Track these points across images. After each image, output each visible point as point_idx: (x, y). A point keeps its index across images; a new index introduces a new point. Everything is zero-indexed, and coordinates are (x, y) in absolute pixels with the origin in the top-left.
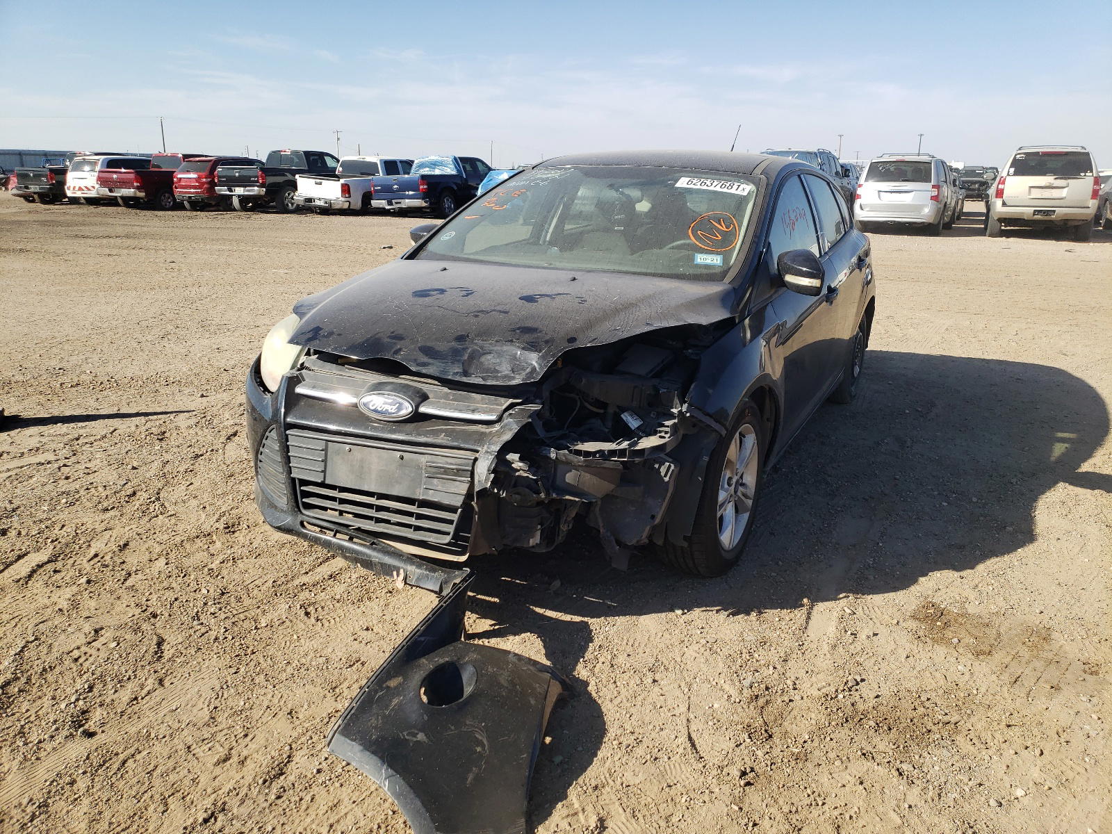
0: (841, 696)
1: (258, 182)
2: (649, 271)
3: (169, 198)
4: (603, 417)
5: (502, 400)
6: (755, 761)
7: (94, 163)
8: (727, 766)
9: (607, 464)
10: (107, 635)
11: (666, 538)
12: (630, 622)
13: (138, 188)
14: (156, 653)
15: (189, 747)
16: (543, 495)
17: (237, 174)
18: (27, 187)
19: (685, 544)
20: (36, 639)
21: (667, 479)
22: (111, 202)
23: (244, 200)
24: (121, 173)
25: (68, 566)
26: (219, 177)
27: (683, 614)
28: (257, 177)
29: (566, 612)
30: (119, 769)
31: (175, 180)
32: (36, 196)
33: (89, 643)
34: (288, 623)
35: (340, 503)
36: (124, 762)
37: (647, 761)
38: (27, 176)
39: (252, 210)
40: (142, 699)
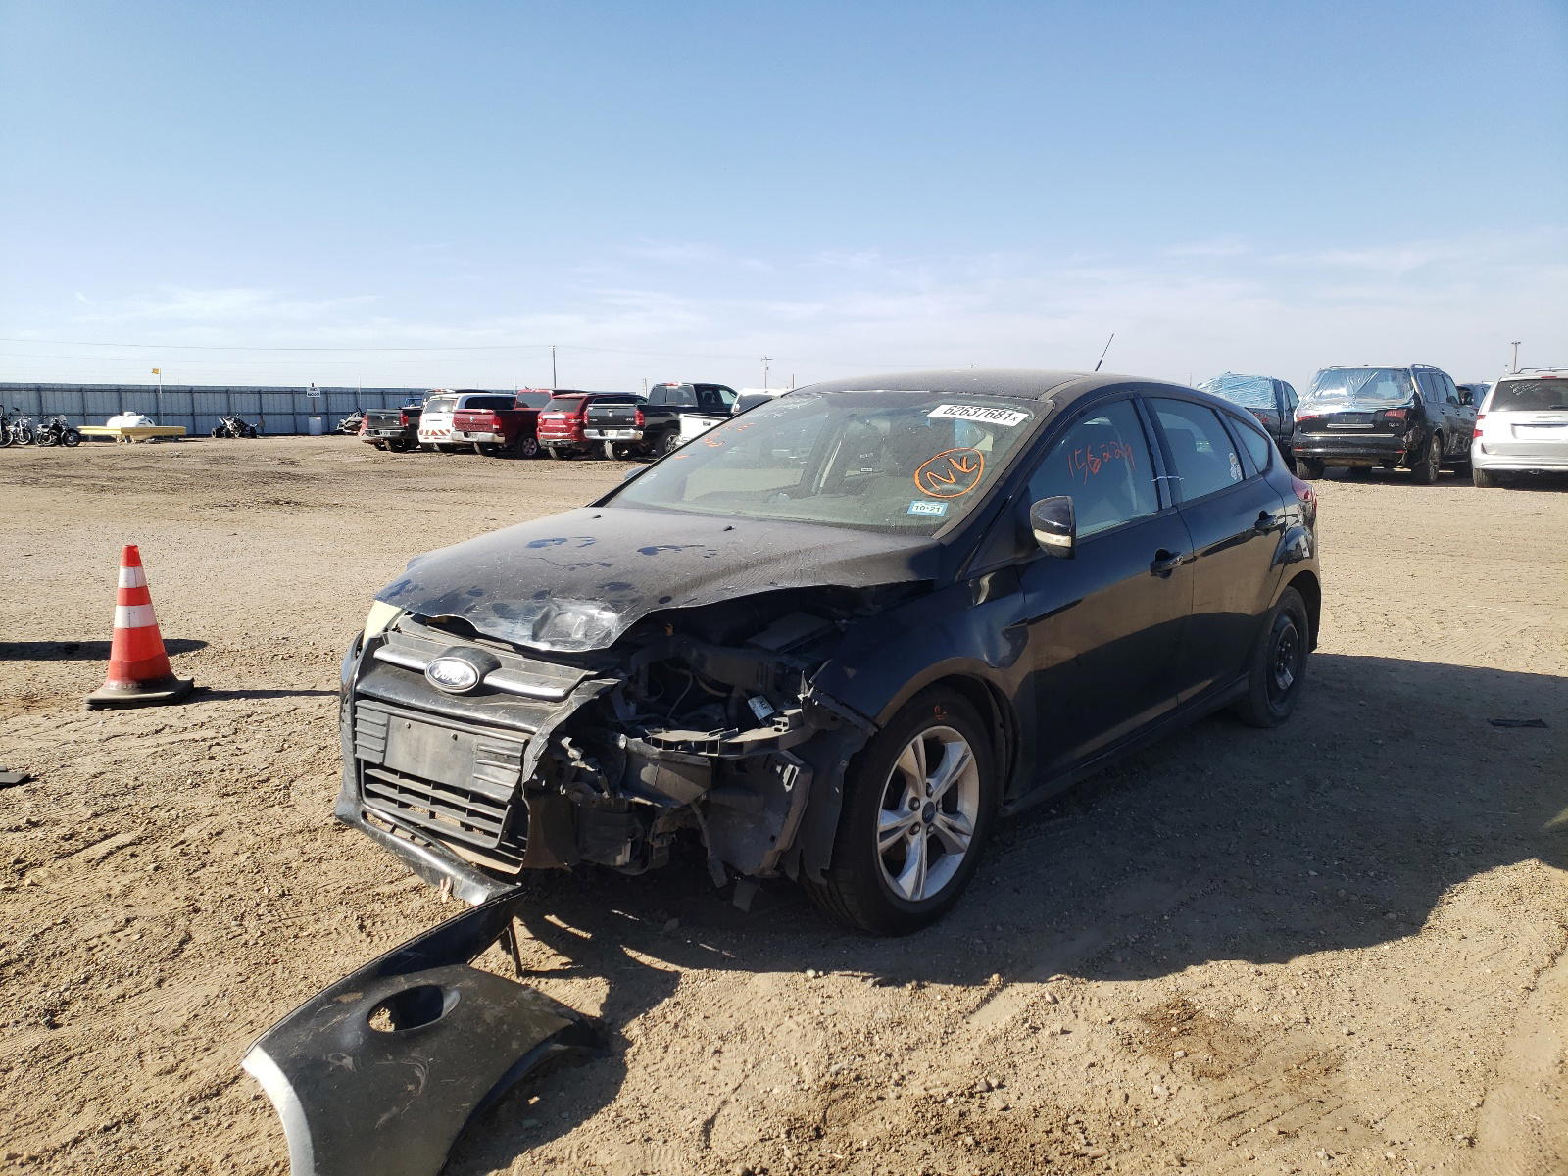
0: (950, 1101)
1: (634, 423)
2: (846, 521)
3: (533, 443)
4: (725, 702)
5: (577, 671)
6: (774, 1162)
7: (451, 402)
8: (734, 1162)
9: (691, 759)
10: (137, 925)
11: (802, 870)
12: (737, 980)
13: (497, 432)
14: (174, 951)
15: (141, 1053)
16: (605, 794)
17: (610, 414)
18: (377, 433)
19: (824, 882)
20: (64, 922)
21: (788, 788)
22: (466, 449)
23: (618, 446)
24: (480, 413)
25: (149, 851)
26: (589, 417)
27: (815, 977)
28: (634, 417)
29: (664, 959)
30: (59, 1065)
31: (540, 421)
32: (387, 443)
33: (114, 932)
34: (334, 935)
35: (400, 792)
36: (71, 1058)
37: (634, 1140)
38: (379, 418)
39: (628, 458)
40: (130, 997)
